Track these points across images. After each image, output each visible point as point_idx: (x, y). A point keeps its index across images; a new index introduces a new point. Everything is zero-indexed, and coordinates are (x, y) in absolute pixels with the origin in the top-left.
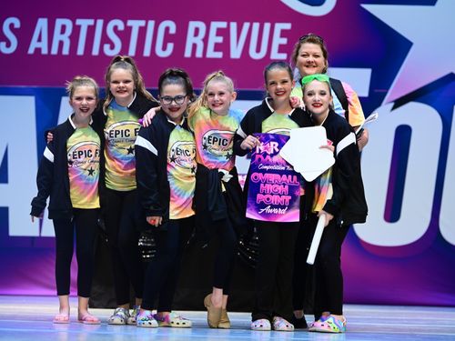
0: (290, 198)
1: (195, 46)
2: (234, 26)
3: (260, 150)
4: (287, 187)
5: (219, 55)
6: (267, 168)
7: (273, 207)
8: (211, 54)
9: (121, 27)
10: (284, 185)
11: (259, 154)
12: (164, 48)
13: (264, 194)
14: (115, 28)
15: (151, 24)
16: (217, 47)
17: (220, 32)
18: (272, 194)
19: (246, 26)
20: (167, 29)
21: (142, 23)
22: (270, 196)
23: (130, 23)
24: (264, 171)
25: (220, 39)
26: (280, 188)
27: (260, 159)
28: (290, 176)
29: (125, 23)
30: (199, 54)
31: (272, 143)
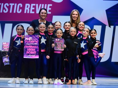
0: (36, 52)
1: (27, 10)
2: (37, 5)
3: (27, 40)
4: (35, 49)
5: (33, 12)
6: (29, 44)
7: (31, 55)
8: (31, 12)
9: (8, 5)
10: (34, 48)
11: (26, 40)
12: (19, 11)
13: (29, 51)
14: (6, 6)
15: (16, 4)
16: (33, 10)
17: (34, 7)
18: (31, 51)
19: (40, 5)
20: (20, 6)
21: (13, 4)
22: (30, 52)
23: (10, 4)
24: (28, 45)
25: (34, 8)
26: (33, 49)
27: (27, 42)
28: (36, 46)
29: (9, 4)
30: (28, 12)
31: (30, 37)
